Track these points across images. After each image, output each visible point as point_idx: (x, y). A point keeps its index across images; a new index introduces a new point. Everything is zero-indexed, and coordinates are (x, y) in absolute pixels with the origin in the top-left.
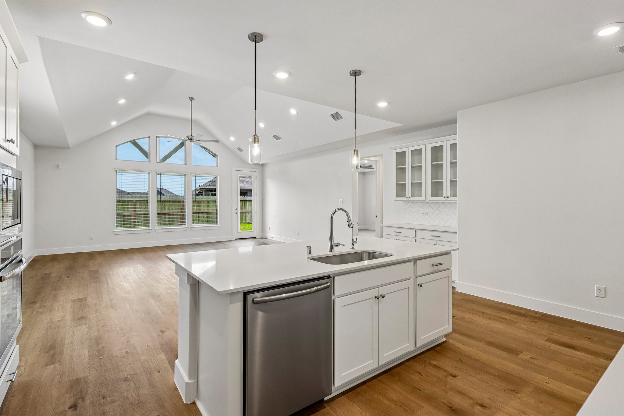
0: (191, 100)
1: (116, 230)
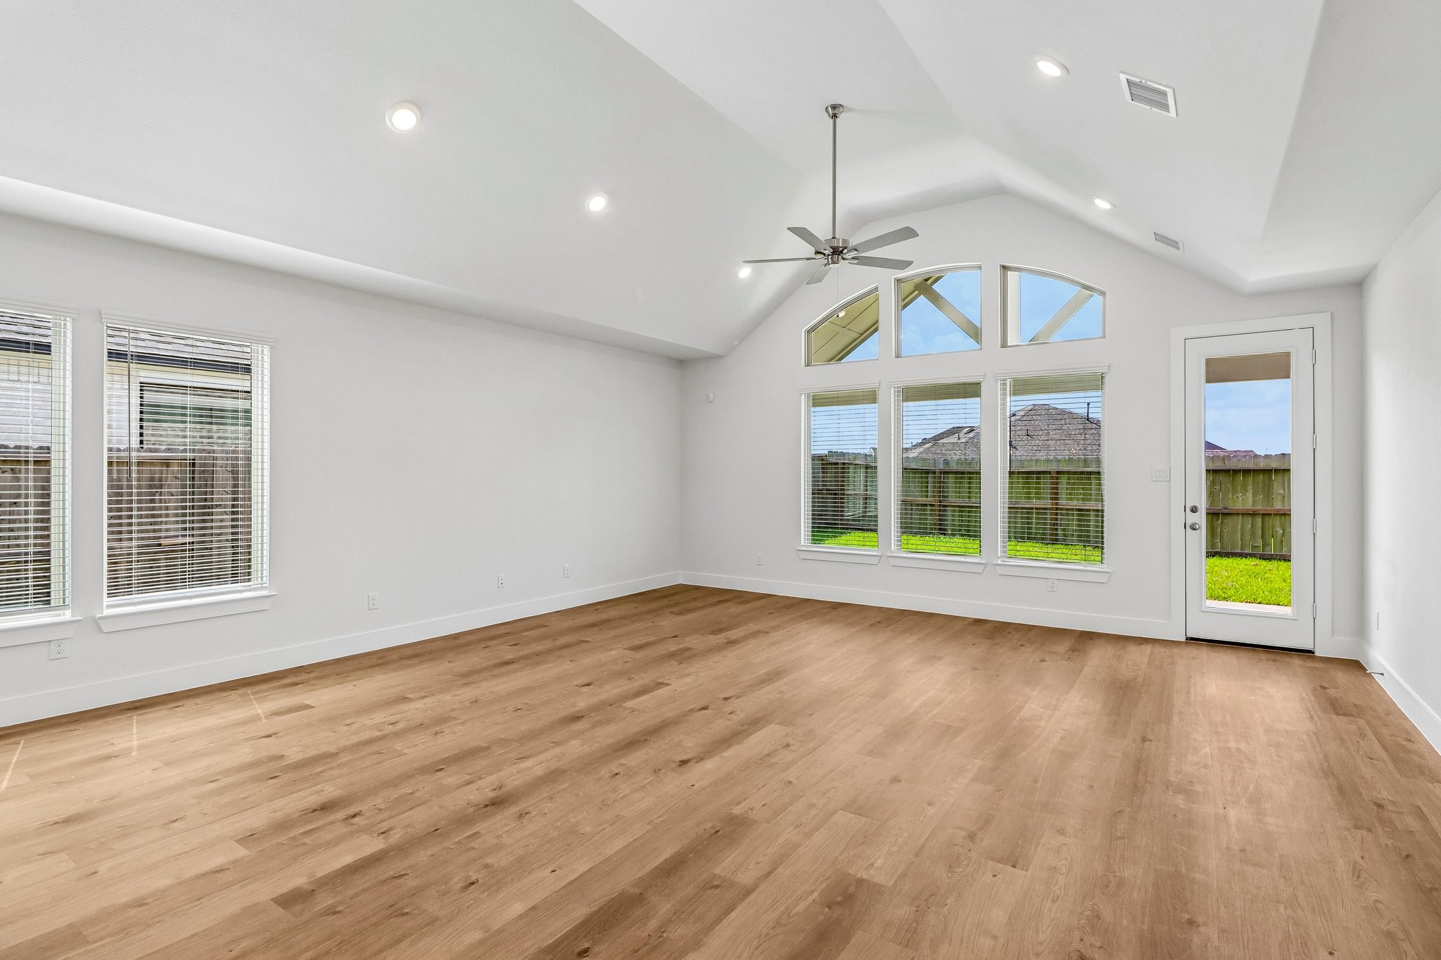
0: (835, 116)
1: (803, 548)
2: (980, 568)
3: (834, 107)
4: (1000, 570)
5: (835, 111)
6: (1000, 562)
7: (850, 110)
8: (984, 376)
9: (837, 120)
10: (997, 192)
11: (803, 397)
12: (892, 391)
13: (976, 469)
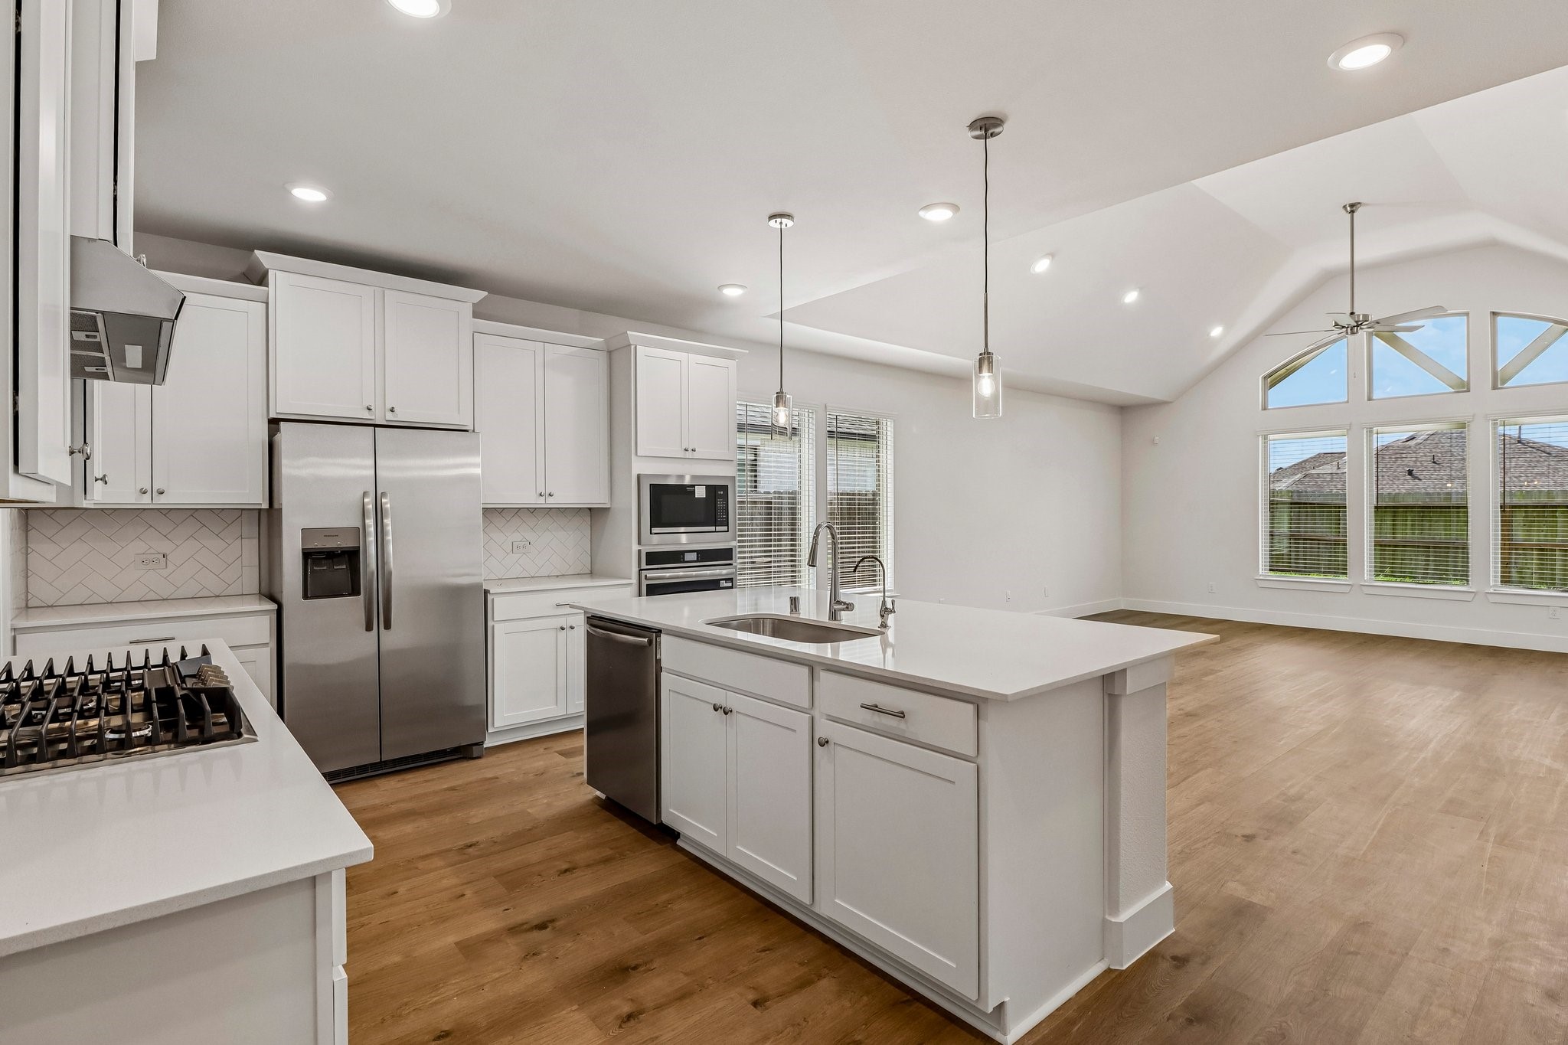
0: (1352, 212)
1: (1261, 578)
2: (1469, 597)
3: (1352, 206)
4: (1492, 598)
5: (1353, 208)
6: (1492, 591)
7: (1365, 205)
8: (1474, 416)
9: (1355, 214)
10: (1492, 246)
11: (1260, 438)
12: (1365, 432)
13: (1461, 503)
